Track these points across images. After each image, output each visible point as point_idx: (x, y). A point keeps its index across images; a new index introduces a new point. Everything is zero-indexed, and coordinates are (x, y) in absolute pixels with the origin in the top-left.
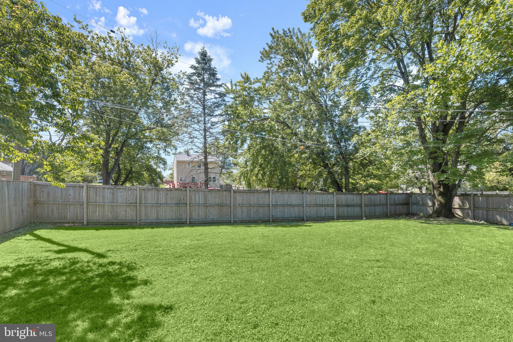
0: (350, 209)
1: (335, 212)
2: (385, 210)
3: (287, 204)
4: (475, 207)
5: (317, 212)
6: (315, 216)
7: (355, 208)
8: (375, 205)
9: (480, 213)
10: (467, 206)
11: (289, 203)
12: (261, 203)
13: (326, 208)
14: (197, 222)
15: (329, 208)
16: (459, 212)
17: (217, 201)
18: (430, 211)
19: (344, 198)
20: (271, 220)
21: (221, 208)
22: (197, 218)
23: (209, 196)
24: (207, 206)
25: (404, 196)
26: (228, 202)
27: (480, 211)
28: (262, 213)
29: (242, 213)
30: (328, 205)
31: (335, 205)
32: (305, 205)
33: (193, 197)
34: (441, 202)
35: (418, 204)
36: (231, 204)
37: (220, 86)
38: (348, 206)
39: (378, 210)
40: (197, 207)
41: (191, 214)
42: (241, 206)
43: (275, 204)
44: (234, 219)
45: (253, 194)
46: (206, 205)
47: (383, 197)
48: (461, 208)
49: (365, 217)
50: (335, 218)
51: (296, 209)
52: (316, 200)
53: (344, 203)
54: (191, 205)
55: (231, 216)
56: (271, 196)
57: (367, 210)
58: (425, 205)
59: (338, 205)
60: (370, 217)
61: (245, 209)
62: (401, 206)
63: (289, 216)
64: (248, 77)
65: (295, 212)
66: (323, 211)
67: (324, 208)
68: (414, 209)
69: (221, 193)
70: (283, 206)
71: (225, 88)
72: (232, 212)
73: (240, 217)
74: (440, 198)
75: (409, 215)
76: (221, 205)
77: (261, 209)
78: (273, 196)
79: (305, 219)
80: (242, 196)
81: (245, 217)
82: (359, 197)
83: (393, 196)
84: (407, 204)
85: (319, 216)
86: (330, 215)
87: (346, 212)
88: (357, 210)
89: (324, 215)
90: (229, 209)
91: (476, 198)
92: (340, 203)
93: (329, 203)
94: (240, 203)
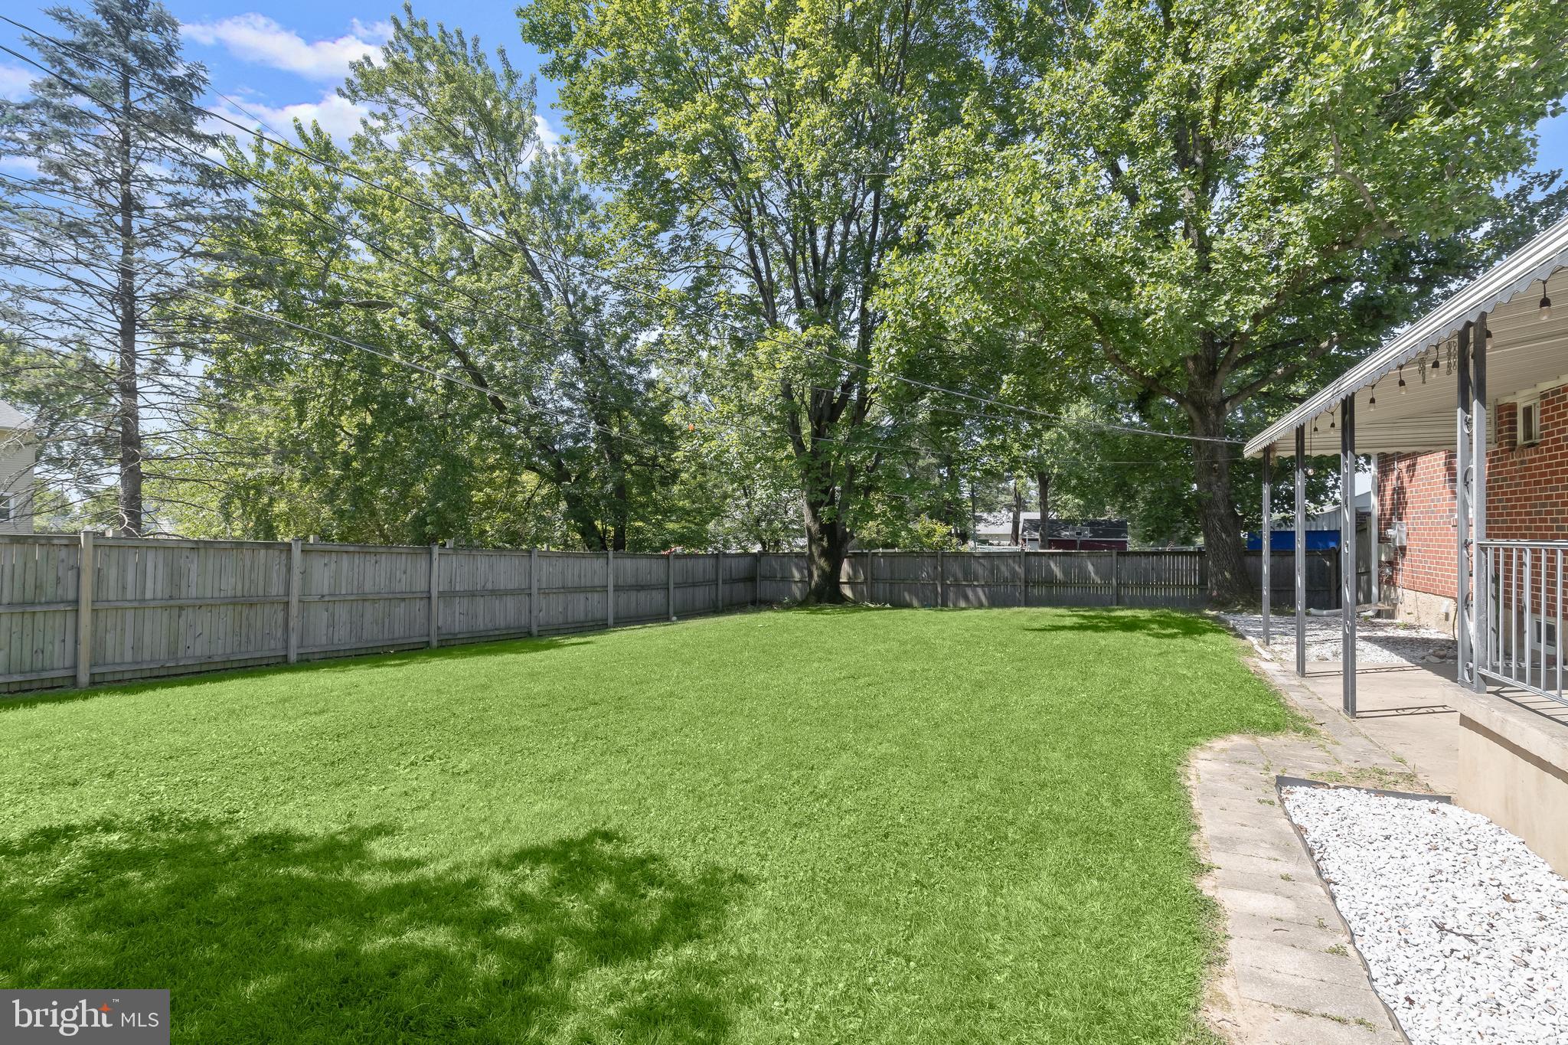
0: (642, 595)
1: (610, 604)
2: (713, 596)
3: (484, 589)
4: (873, 580)
5: (566, 609)
6: (561, 620)
7: (654, 593)
8: (694, 585)
9: (881, 589)
10: (861, 578)
11: (489, 586)
12: (402, 586)
13: (589, 595)
14: (127, 676)
15: (596, 596)
16: (847, 591)
17: (230, 584)
18: (797, 591)
19: (629, 567)
20: (435, 643)
21: (245, 612)
22: (128, 657)
23: (194, 567)
24: (181, 608)
25: (748, 560)
26: (276, 589)
27: (881, 586)
28: (403, 622)
29: (332, 625)
30: (593, 589)
31: (611, 588)
32: (534, 590)
33: (113, 573)
34: (823, 571)
35: (772, 578)
36: (287, 594)
37: (213, 141)
38: (640, 587)
39: (701, 595)
40: (130, 614)
41: (98, 644)
42: (329, 600)
43: (447, 588)
44: (302, 651)
45: (373, 559)
46: (175, 605)
47: (710, 562)
48: (851, 582)
49: (675, 614)
50: (611, 621)
51: (510, 602)
52: (563, 573)
53: (631, 581)
54: (98, 606)
55: (286, 641)
56: (435, 564)
57: (677, 596)
58: (787, 579)
59: (618, 588)
60: (687, 613)
61: (342, 612)
62: (741, 585)
63: (490, 626)
64: (328, 144)
65: (506, 613)
66: (581, 607)
67: (582, 596)
68: (766, 589)
69: (247, 554)
70: (472, 594)
71: (229, 155)
72: (293, 623)
73: (324, 640)
74: (822, 562)
75: (757, 603)
76: (244, 602)
77: (400, 610)
78: (442, 564)
79: (535, 630)
80: (333, 566)
81: (343, 637)
82: (662, 563)
83: (728, 561)
84: (751, 578)
85: (570, 620)
86: (598, 615)
87: (633, 605)
88: (658, 597)
89: (582, 618)
90: (280, 615)
91: (876, 560)
92: (621, 582)
93: (597, 582)
94: (326, 591)
